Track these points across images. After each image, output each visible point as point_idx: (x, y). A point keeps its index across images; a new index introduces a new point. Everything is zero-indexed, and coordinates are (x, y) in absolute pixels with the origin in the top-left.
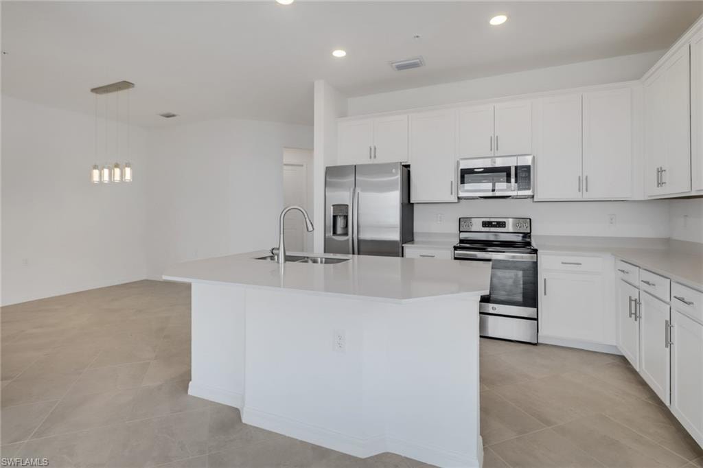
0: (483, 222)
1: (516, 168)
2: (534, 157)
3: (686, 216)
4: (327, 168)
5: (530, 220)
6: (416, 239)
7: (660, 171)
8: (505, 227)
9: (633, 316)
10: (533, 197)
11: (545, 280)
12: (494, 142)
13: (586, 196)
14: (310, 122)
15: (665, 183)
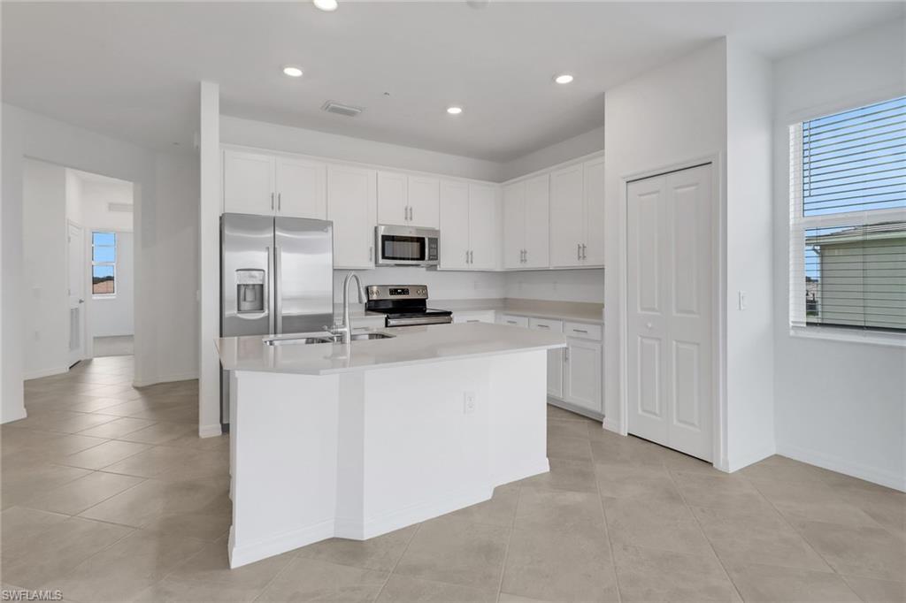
0: (390, 290)
1: (429, 239)
5: (427, 287)
7: (524, 252)
8: (408, 294)
13: (470, 267)
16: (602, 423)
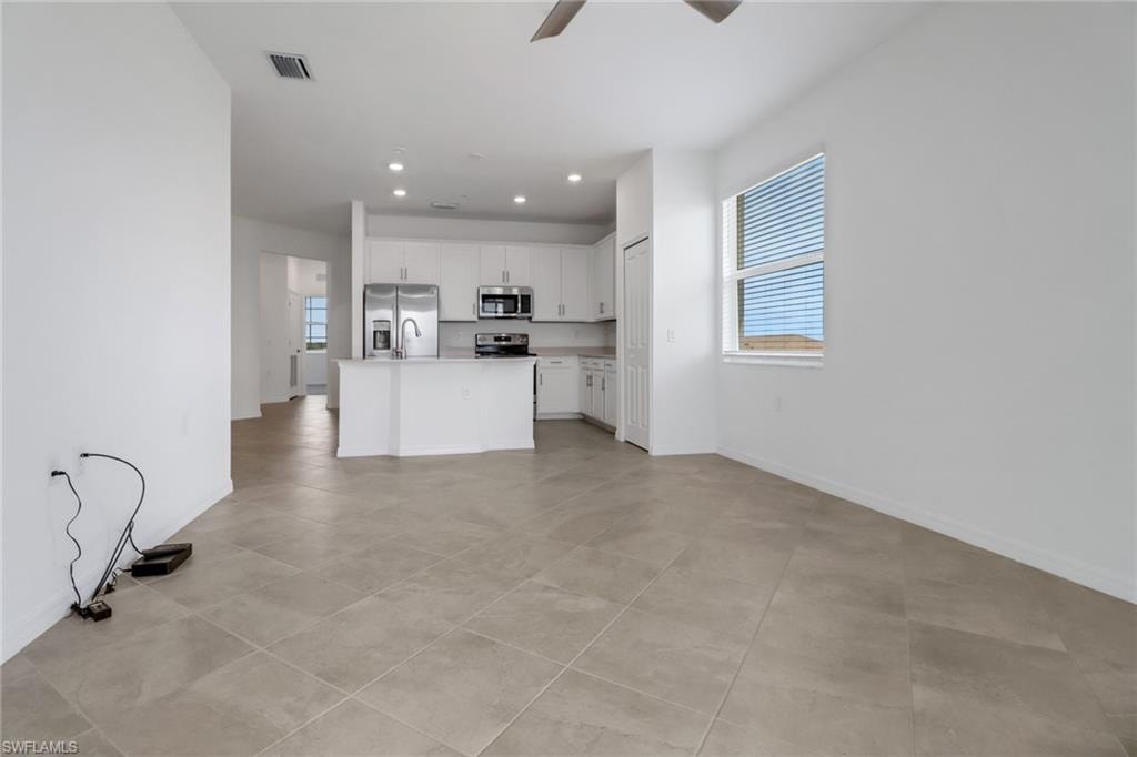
0: (495, 337)
1: (522, 296)
2: (532, 289)
4: (365, 285)
7: (602, 304)
10: (530, 318)
11: (541, 375)
12: (506, 276)
13: (564, 318)
16: (614, 434)
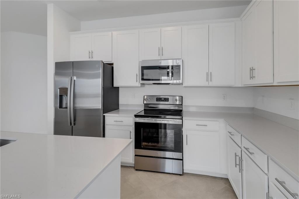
0: (157, 98)
1: (172, 67)
2: (183, 60)
3: (264, 96)
4: (56, 63)
5: (182, 97)
6: (120, 108)
7: (252, 70)
8: (168, 101)
9: (238, 166)
10: (182, 84)
11: (187, 135)
12: (161, 51)
13: (211, 84)
14: (44, 33)
15: (255, 77)
